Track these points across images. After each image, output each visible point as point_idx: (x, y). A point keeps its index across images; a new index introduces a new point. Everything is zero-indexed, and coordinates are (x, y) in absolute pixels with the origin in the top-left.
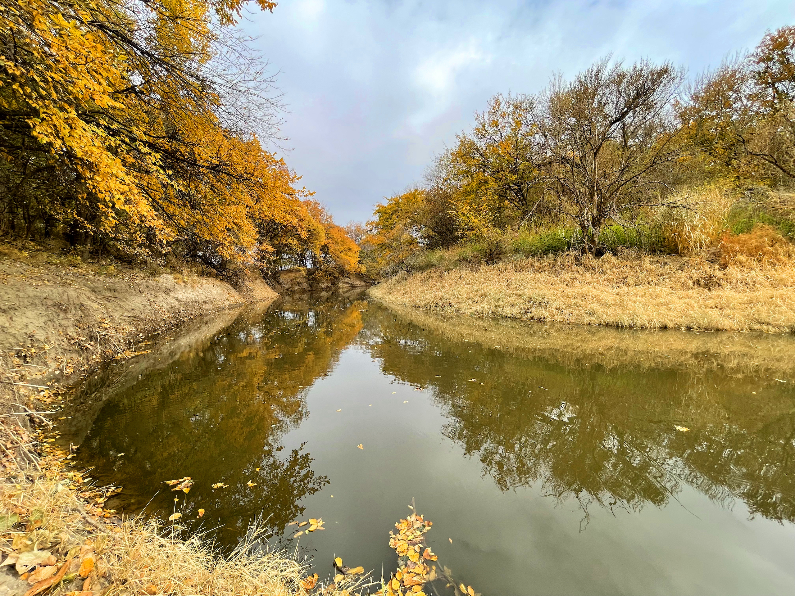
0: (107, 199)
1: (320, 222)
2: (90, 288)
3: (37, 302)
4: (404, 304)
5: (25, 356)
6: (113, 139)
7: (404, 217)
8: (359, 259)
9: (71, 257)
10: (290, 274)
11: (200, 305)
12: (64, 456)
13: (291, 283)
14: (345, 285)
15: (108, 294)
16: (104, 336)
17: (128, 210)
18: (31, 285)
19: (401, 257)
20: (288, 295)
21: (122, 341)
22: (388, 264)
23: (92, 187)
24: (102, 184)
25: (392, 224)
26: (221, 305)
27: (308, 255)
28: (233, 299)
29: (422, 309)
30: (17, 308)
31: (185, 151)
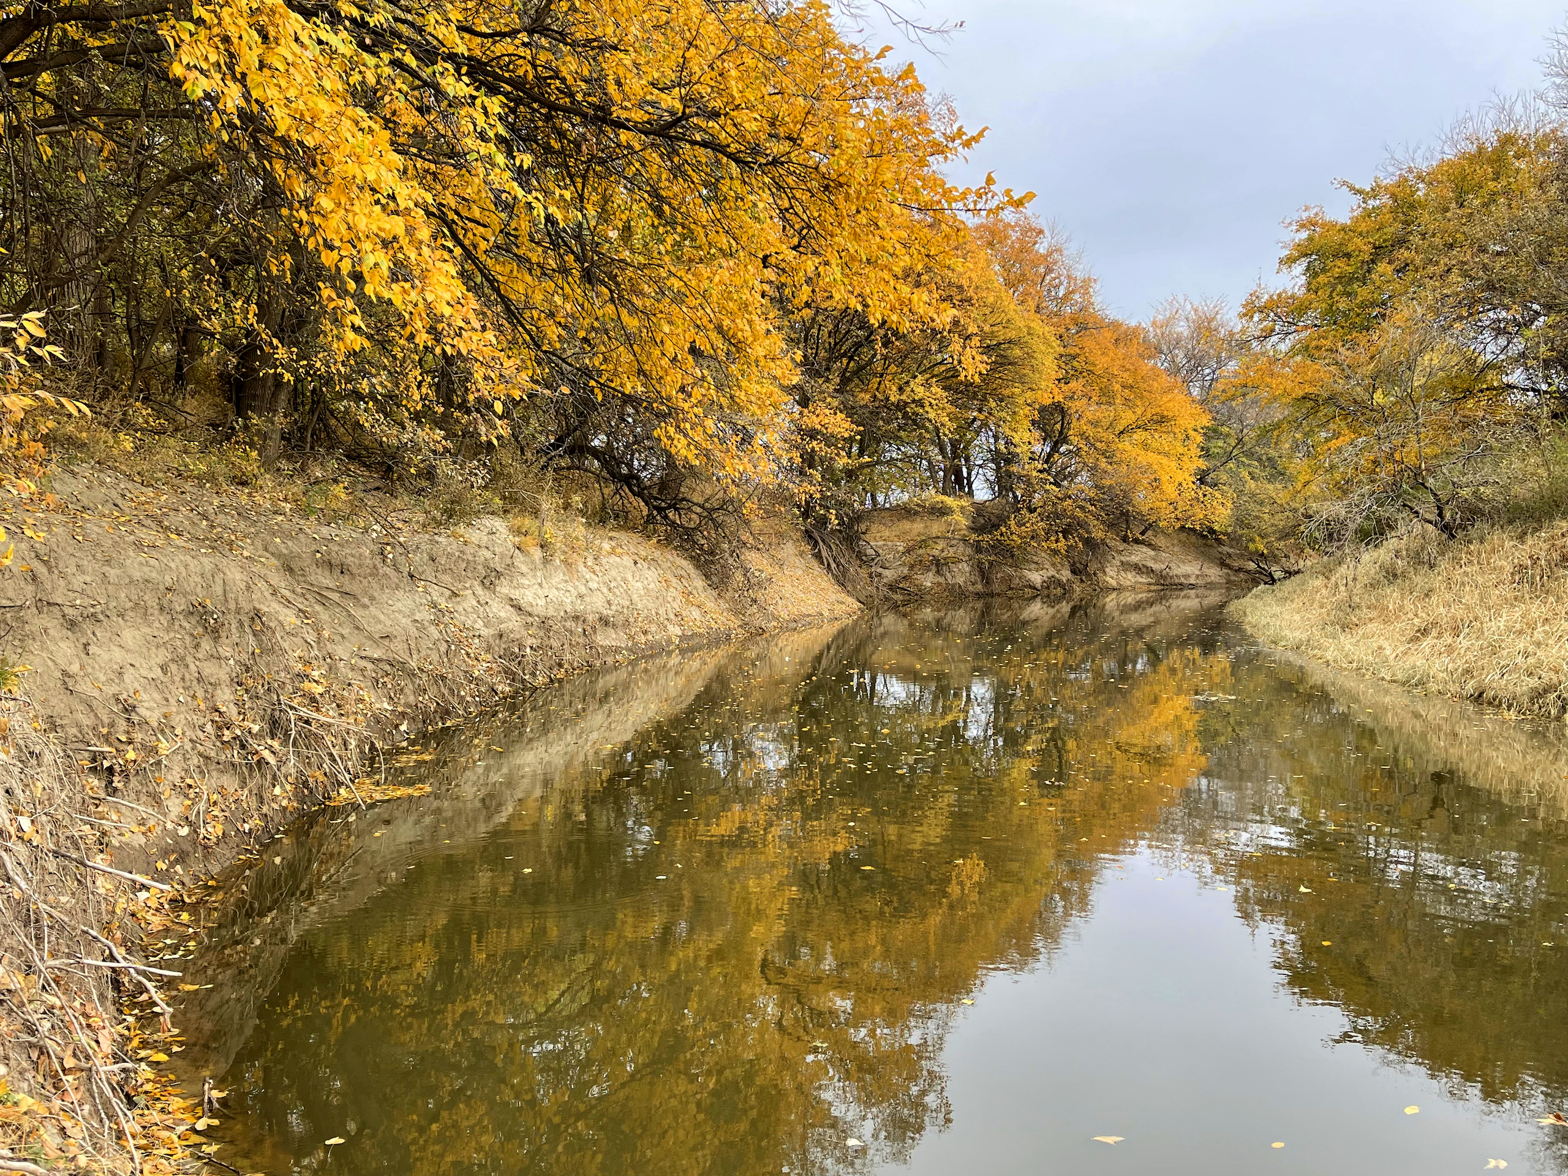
0: (346, 266)
1: (1038, 310)
2: (278, 556)
3: (151, 600)
4: (1415, 684)
5: (110, 770)
6: (370, 60)
7: (1439, 270)
8: (1202, 464)
9: (236, 456)
10: (906, 525)
11: (589, 630)
12: (188, 1118)
13: (907, 559)
14: (1130, 578)
15: (324, 579)
16: (307, 722)
17: (398, 302)
18: (138, 545)
19: (1411, 460)
20: (895, 607)
21: (353, 743)
22: (1343, 489)
23: (306, 230)
24: (335, 220)
25: (1373, 304)
26: (657, 635)
27: (981, 445)
28: (696, 614)
29: (1512, 715)
30: (101, 617)
31: (578, 76)
